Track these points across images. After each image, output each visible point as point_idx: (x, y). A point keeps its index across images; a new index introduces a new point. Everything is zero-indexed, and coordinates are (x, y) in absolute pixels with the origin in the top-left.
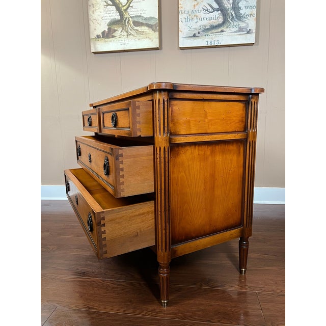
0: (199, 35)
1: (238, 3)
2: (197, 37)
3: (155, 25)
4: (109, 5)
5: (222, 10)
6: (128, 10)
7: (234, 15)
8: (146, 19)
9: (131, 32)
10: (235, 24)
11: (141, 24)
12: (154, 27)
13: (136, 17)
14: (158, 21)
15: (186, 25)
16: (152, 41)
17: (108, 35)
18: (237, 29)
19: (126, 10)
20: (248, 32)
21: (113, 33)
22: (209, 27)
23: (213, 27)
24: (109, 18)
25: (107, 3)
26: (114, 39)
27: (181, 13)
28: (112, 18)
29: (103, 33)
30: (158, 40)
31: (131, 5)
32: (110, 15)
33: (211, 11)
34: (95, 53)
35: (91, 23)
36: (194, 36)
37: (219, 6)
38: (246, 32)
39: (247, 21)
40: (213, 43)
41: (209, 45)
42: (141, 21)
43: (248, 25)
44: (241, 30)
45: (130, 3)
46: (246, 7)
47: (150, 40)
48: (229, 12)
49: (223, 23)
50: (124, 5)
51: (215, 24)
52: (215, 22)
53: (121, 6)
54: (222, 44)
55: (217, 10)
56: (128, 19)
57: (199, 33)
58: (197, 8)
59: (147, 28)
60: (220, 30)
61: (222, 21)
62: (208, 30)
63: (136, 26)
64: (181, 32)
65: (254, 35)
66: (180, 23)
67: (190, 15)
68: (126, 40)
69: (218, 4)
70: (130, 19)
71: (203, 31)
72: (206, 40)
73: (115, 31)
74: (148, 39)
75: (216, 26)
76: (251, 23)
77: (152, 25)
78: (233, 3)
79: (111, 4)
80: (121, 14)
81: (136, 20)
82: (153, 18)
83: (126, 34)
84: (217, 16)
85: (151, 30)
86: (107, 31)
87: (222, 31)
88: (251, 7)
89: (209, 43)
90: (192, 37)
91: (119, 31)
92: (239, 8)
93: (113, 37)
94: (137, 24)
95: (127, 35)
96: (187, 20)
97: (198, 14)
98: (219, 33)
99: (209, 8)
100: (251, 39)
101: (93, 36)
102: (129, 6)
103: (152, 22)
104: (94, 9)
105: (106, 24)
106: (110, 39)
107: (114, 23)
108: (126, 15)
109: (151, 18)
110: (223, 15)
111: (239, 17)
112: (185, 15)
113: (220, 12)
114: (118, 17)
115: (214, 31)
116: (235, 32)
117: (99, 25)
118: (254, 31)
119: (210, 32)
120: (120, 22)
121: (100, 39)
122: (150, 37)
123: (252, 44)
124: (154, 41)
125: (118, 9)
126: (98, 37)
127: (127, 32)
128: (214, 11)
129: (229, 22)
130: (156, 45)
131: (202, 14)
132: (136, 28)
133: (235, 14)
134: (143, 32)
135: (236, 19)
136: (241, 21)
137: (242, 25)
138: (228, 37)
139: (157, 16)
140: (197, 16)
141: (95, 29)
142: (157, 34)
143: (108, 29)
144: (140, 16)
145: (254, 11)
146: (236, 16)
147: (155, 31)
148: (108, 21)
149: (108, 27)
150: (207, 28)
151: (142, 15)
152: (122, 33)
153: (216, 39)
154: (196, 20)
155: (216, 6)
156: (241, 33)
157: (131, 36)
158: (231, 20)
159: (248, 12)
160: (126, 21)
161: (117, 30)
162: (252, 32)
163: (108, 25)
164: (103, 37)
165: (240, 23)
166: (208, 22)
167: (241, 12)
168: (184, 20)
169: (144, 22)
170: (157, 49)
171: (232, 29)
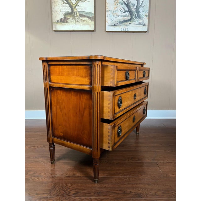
0: (117, 25)
1: (139, 9)
2: (116, 26)
3: (92, 17)
4: (65, 3)
5: (130, 11)
6: (76, 7)
7: (136, 15)
8: (87, 13)
9: (78, 20)
10: (137, 20)
11: (84, 16)
12: (92, 19)
13: (81, 11)
14: (94, 15)
15: (110, 19)
16: (90, 26)
17: (64, 21)
18: (138, 23)
19: (75, 7)
20: (144, 25)
22: (123, 21)
23: (125, 21)
24: (65, 11)
25: (63, 2)
26: (67, 23)
27: (107, 11)
28: (67, 11)
29: (61, 19)
30: (94, 26)
31: (78, 5)
32: (65, 9)
33: (124, 12)
34: (55, 31)
35: (53, 13)
36: (115, 25)
37: (129, 9)
38: (143, 25)
39: (143, 19)
40: (125, 29)
41: (123, 31)
42: (84, 14)
43: (144, 21)
44: (140, 23)
45: (78, 3)
46: (143, 11)
48: (134, 13)
49: (131, 19)
50: (74, 4)
51: (126, 20)
52: (127, 18)
53: (72, 4)
54: (129, 31)
55: (128, 12)
56: (76, 13)
57: (117, 24)
58: (116, 9)
59: (87, 19)
60: (129, 23)
61: (130, 18)
62: (122, 22)
63: (81, 17)
64: (107, 22)
65: (147, 27)
66: (107, 17)
67: (112, 13)
68: (75, 25)
69: (128, 8)
70: (78, 13)
71: (120, 23)
72: (121, 28)
73: (68, 19)
74: (88, 25)
75: (127, 21)
76: (146, 21)
77: (90, 17)
78: (136, 8)
79: (66, 2)
80: (72, 9)
81: (81, 14)
83: (75, 21)
84: (127, 15)
85: (90, 20)
86: (63, 18)
87: (130, 24)
88: (146, 12)
89: (123, 30)
90: (113, 26)
91: (71, 19)
92: (139, 12)
93: (67, 22)
95: (76, 22)
96: (111, 16)
97: (117, 13)
98: (128, 25)
99: (123, 10)
100: (145, 29)
101: (55, 20)
102: (77, 5)
103: (90, 16)
104: (56, 5)
105: (63, 15)
106: (65, 24)
107: (67, 14)
108: (75, 10)
109: (90, 13)
110: (131, 15)
111: (139, 16)
112: (110, 13)
113: (129, 13)
114: (70, 11)
115: (125, 23)
116: (137, 25)
117: (58, 15)
118: (147, 25)
119: (123, 24)
120: (72, 14)
121: (59, 23)
122: (89, 24)
123: (146, 32)
124: (92, 26)
125: (70, 6)
126: (58, 21)
127: (76, 20)
128: (125, 12)
129: (133, 18)
130: (93, 29)
131: (119, 13)
132: (81, 18)
134: (85, 21)
135: (137, 18)
136: (140, 18)
137: (141, 21)
138: (133, 27)
139: (93, 13)
140: (116, 14)
141: (56, 17)
142: (93, 23)
143: (64, 17)
144: (83, 11)
145: (147, 14)
146: (138, 16)
147: (92, 21)
148: (64, 13)
149: (64, 16)
150: (122, 21)
151: (85, 11)
152: (72, 20)
153: (127, 28)
154: (116, 16)
155: (127, 9)
156: (140, 25)
157: (78, 23)
158: (135, 18)
159: (144, 14)
160: (75, 14)
161: (69, 19)
162: (146, 25)
163: (64, 15)
164: (61, 22)
165: (140, 20)
166: (123, 18)
167: (140, 13)
168: (109, 16)
169: (86, 15)
170: (93, 31)
171: (135, 23)
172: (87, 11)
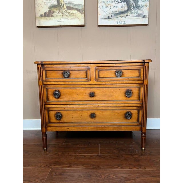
0: (111, 17)
2: (110, 18)
3: (82, 9)
5: (127, 1)
8: (75, 5)
9: (65, 14)
10: (135, 11)
11: (73, 9)
12: (81, 11)
13: (69, 3)
14: (84, 7)
15: (103, 11)
16: (80, 20)
17: (48, 15)
18: (137, 15)
20: (144, 17)
21: (52, 14)
22: (118, 13)
23: (121, 13)
24: (50, 3)
26: (53, 18)
27: (99, 2)
28: (52, 3)
29: (45, 13)
30: (84, 19)
33: (119, 2)
34: (39, 27)
35: (36, 6)
36: (109, 18)
38: (143, 17)
39: (143, 10)
40: (121, 23)
41: (118, 24)
42: (72, 6)
43: (143, 12)
44: (139, 15)
46: (142, 1)
47: (78, 19)
48: (131, 3)
49: (128, 10)
51: (122, 11)
52: (123, 10)
54: (126, 24)
56: (63, 5)
57: (112, 16)
59: (76, 11)
60: (125, 15)
61: (127, 9)
62: (118, 14)
63: (68, 10)
64: (100, 15)
65: (147, 19)
66: (99, 9)
67: (105, 4)
68: (61, 19)
70: (65, 5)
71: (114, 15)
72: (117, 21)
73: (54, 12)
74: (77, 19)
75: (123, 12)
76: (146, 11)
77: (80, 10)
80: (58, 1)
81: (69, 6)
82: (81, 4)
83: (61, 15)
84: (124, 5)
85: (79, 12)
86: (48, 12)
87: (127, 16)
88: (146, 1)
90: (107, 18)
91: (56, 13)
92: (138, 1)
93: (52, 16)
94: (69, 8)
95: (63, 16)
96: (104, 7)
97: (111, 4)
98: (125, 17)
100: (145, 21)
101: (38, 15)
103: (80, 8)
105: (47, 8)
106: (50, 18)
107: (53, 7)
108: (62, 2)
109: (79, 5)
110: (128, 5)
111: (138, 7)
112: (102, 4)
113: (125, 3)
114: (56, 3)
115: (121, 15)
116: (135, 16)
117: (42, 8)
118: (148, 16)
119: (119, 16)
120: (58, 6)
121: (43, 18)
122: (78, 17)
123: (146, 25)
126: (42, 16)
127: (62, 13)
128: (121, 2)
129: (131, 9)
130: (82, 23)
131: (114, 4)
132: (68, 11)
133: (135, 5)
134: (74, 14)
135: (136, 8)
136: (139, 9)
138: (131, 19)
139: (83, 4)
141: (39, 11)
142: (83, 15)
143: (49, 10)
144: (71, 3)
145: (148, 4)
146: (136, 6)
147: (82, 14)
148: (49, 5)
150: (117, 13)
151: (73, 2)
152: (59, 14)
153: (123, 20)
154: (110, 8)
156: (140, 17)
157: (65, 16)
158: (133, 9)
159: (143, 4)
160: (62, 6)
161: (55, 12)
162: (146, 17)
163: (49, 8)
164: (45, 16)
165: (139, 11)
166: (118, 9)
167: (139, 3)
168: (101, 7)
169: (74, 7)
170: (83, 26)
171: (133, 14)
172: (75, 3)
